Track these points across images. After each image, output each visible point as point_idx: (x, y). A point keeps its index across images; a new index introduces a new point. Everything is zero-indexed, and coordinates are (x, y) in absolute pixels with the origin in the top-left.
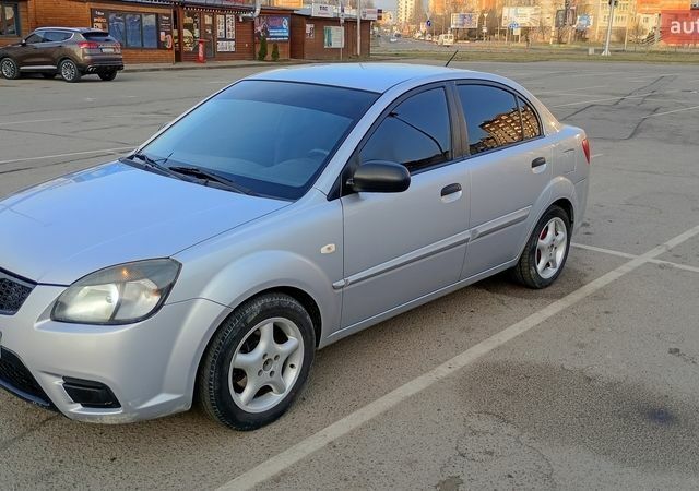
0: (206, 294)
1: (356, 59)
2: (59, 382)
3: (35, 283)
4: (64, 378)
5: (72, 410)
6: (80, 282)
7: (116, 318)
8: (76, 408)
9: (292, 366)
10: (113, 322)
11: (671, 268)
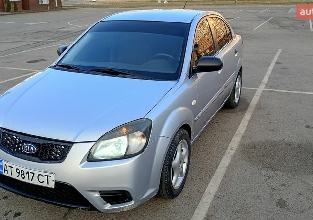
0: (163, 134)
1: (56, 9)
2: (97, 195)
3: (73, 143)
4: (100, 192)
5: (106, 208)
6: (102, 138)
7: (127, 154)
8: (108, 207)
9: (184, 163)
10: (126, 157)
11: (274, 92)
